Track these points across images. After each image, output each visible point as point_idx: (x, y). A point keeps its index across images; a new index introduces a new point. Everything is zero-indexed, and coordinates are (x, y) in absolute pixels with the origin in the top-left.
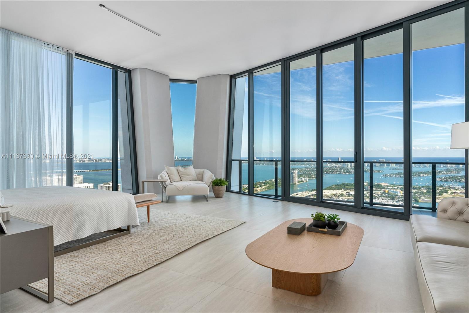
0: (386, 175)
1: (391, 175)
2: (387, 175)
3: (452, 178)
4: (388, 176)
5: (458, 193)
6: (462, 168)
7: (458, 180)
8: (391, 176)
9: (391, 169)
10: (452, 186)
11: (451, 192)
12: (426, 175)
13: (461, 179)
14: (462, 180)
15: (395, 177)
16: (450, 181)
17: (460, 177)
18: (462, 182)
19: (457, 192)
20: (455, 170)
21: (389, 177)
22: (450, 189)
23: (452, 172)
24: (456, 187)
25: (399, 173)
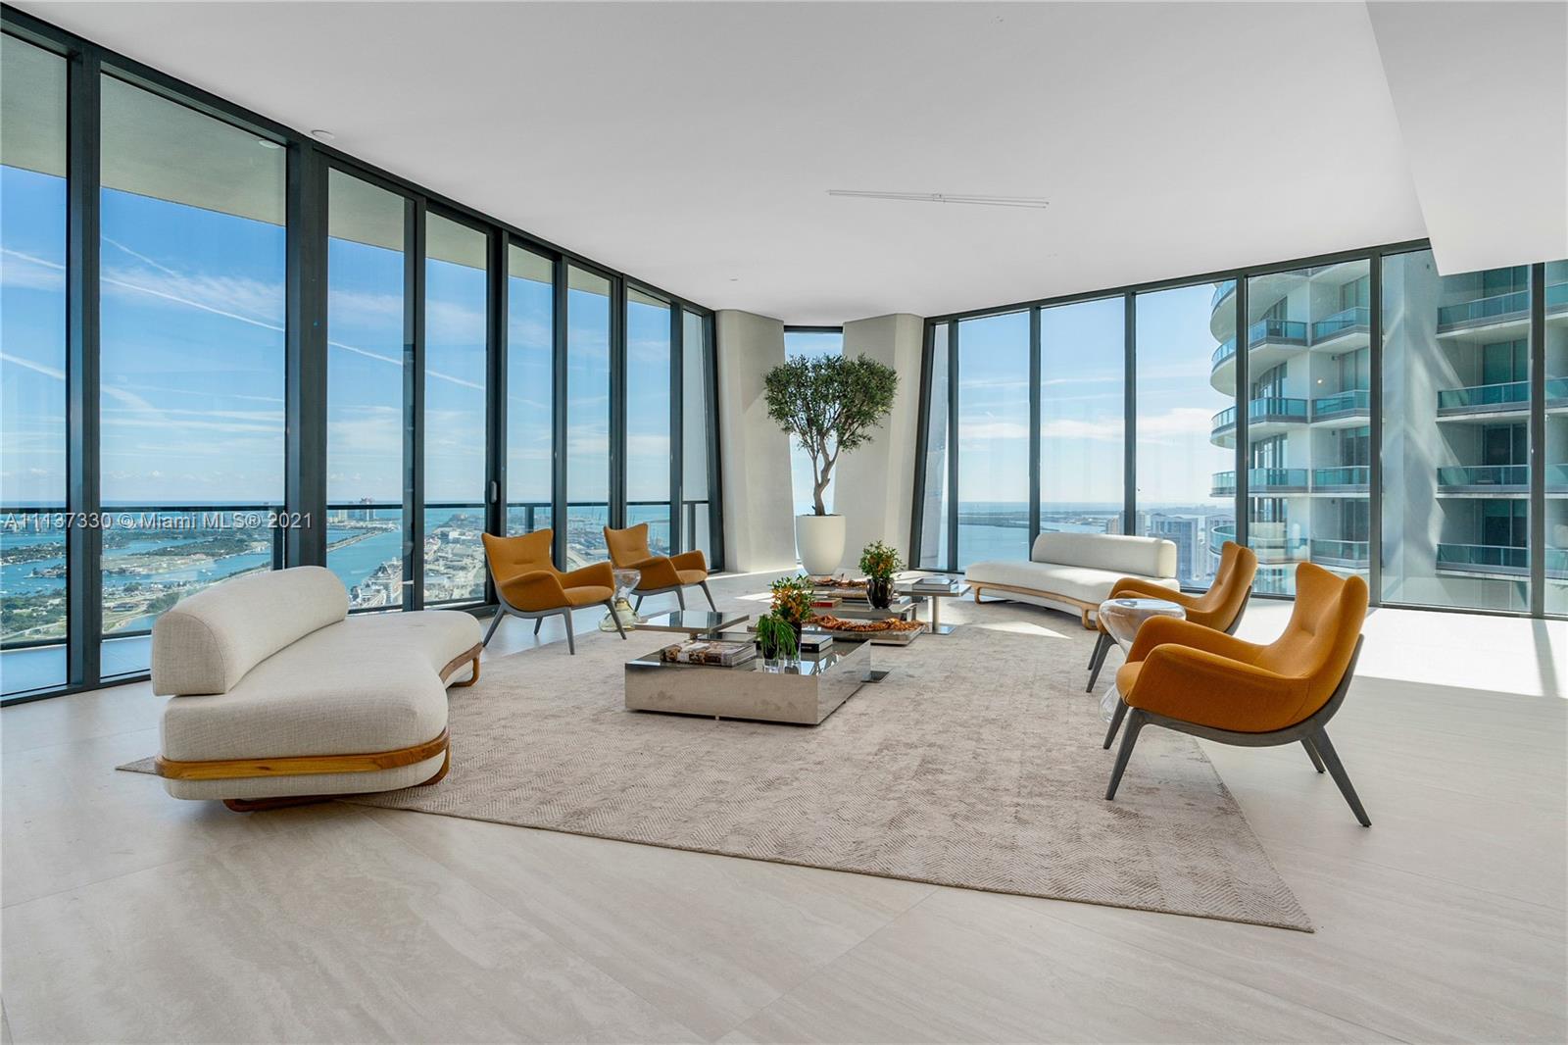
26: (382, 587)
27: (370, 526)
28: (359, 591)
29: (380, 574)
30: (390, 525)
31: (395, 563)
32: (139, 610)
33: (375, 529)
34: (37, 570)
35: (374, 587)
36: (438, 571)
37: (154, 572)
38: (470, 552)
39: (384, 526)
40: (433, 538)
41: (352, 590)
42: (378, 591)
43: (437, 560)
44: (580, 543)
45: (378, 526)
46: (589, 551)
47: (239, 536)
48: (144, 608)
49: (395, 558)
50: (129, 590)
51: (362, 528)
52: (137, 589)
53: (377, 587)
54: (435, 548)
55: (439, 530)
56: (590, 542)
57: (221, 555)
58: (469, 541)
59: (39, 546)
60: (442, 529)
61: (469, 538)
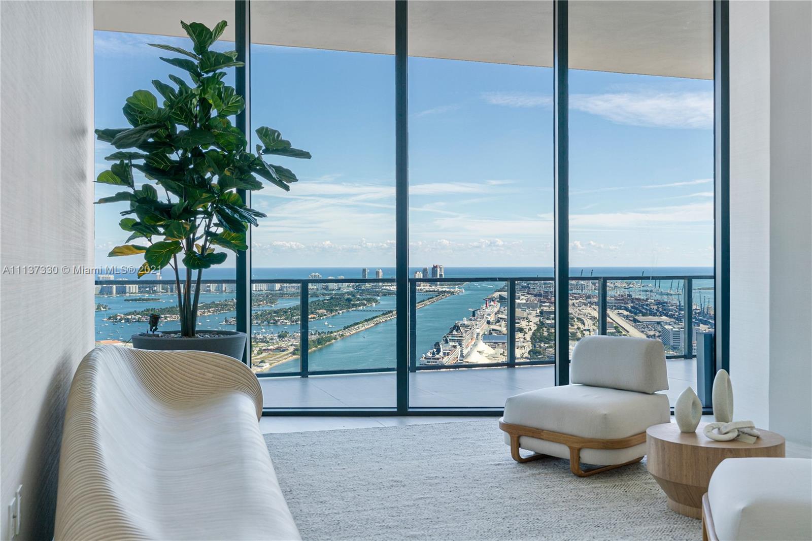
0: (115, 318)
1: (130, 317)
2: (119, 318)
3: (261, 316)
4: (121, 320)
5: (271, 350)
6: (279, 292)
7: (272, 321)
8: (128, 320)
9: (128, 300)
10: (260, 336)
11: (258, 349)
12: (209, 311)
13: (276, 318)
14: (279, 320)
15: (139, 321)
16: (257, 323)
17: (275, 312)
18: (279, 323)
19: (269, 348)
20: (267, 296)
21: (123, 321)
22: (257, 343)
23: (262, 302)
24: (269, 336)
25: (148, 310)
26: (457, 344)
27: (440, 290)
28: (441, 346)
29: (455, 332)
30: (457, 289)
31: (466, 323)
32: (289, 352)
33: (445, 292)
34: (227, 319)
35: (451, 344)
36: (500, 332)
37: (295, 323)
38: (525, 315)
39: (452, 290)
40: (493, 301)
41: (435, 345)
42: (455, 347)
43: (498, 321)
44: (626, 309)
45: (447, 290)
46: (637, 317)
47: (346, 296)
48: (292, 350)
49: (465, 319)
50: (281, 337)
51: (434, 291)
52: (286, 336)
53: (453, 344)
54: (496, 310)
55: (497, 294)
56: (637, 309)
57: (336, 310)
58: (524, 305)
59: (226, 301)
60: (500, 293)
61: (524, 302)
